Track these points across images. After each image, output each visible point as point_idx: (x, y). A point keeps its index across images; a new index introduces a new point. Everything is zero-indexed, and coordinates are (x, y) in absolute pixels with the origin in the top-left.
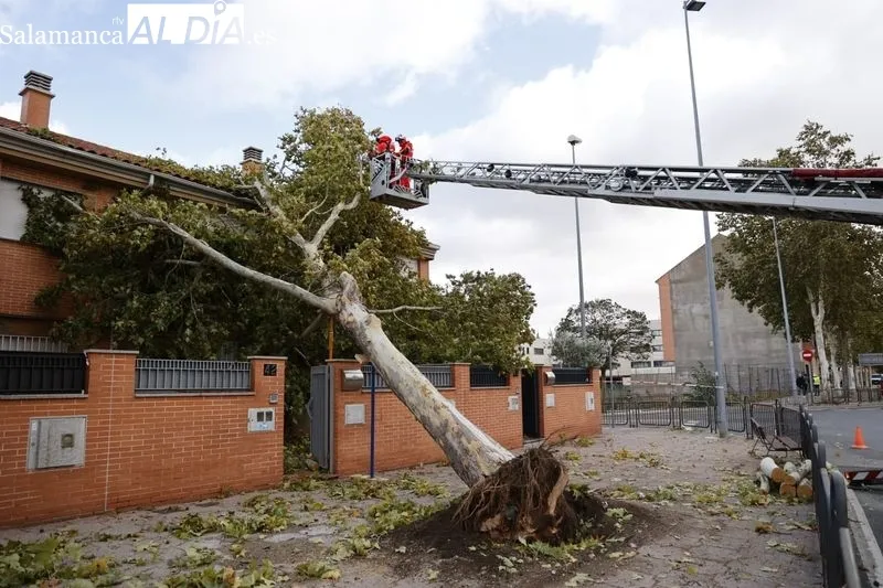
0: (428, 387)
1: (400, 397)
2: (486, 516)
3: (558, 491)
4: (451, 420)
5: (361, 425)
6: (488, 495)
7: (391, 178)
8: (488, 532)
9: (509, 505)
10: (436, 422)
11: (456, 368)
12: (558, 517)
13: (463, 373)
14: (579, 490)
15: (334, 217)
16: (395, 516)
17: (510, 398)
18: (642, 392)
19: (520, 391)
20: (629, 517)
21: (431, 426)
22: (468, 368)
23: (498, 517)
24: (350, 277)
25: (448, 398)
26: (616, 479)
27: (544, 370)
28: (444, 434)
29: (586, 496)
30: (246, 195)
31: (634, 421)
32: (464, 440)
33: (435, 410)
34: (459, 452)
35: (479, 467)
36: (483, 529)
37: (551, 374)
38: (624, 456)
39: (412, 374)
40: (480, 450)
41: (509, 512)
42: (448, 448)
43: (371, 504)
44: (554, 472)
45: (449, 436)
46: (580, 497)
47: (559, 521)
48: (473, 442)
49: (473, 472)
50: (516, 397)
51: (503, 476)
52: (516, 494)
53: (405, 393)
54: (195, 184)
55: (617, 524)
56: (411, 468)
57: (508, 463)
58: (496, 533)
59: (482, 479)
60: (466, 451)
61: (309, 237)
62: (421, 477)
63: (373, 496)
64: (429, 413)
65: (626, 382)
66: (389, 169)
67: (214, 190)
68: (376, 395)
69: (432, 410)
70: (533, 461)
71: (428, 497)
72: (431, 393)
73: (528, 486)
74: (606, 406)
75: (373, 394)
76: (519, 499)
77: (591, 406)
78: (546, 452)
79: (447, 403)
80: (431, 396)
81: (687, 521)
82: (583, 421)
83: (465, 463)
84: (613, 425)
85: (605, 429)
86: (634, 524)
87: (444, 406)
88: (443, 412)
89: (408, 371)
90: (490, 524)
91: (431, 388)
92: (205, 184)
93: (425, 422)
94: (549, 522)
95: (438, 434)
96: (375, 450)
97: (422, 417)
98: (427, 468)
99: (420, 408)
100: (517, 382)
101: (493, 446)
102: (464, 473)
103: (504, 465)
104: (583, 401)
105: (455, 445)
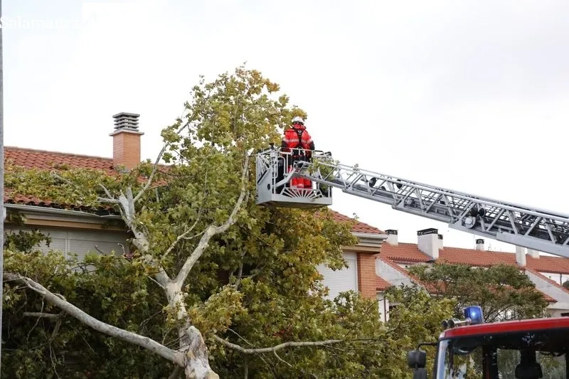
7: (278, 180)
15: (203, 244)
24: (197, 332)
30: (112, 211)
54: (51, 209)
61: (173, 273)
66: (276, 170)
67: (73, 212)
92: (63, 206)
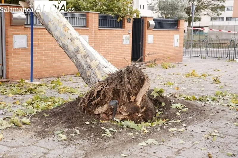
0: (67, 26)
1: (49, 31)
2: (97, 105)
3: (143, 92)
4: (81, 47)
5: (24, 48)
6: (98, 92)
8: (99, 115)
9: (112, 99)
10: (71, 48)
11: (90, 15)
12: (142, 108)
13: (94, 18)
14: (158, 92)
16: (43, 105)
17: (124, 36)
18: (214, 37)
19: (131, 32)
20: (185, 109)
21: (68, 50)
22: (98, 15)
23: (106, 106)
25: (81, 34)
26: (184, 88)
27: (148, 19)
28: (76, 56)
29: (162, 96)
31: (204, 55)
32: (88, 60)
33: (71, 40)
34: (85, 67)
35: (97, 77)
36: (96, 112)
37: (152, 23)
38: (193, 74)
39: (57, 17)
40: (98, 66)
41: (113, 103)
42: (78, 65)
43: (29, 98)
44: (142, 81)
45: (79, 57)
46: (157, 97)
47: (143, 110)
48: (94, 61)
49: (93, 79)
50: (129, 36)
51: (110, 81)
52: (117, 93)
53: (52, 29)
55: (178, 113)
56: (58, 77)
57: (113, 74)
58: (104, 115)
59: (97, 83)
60: (89, 67)
62: (64, 82)
63: (31, 93)
64: (67, 42)
65: (206, 30)
68: (34, 30)
69: (69, 41)
70: (128, 74)
71: (66, 94)
72: (69, 29)
73: (124, 88)
74: (187, 44)
75: (32, 29)
76: (119, 96)
77: (176, 44)
78: (137, 68)
79: (80, 37)
80: (69, 31)
81: (221, 113)
82: (171, 53)
83: (88, 74)
84: (191, 57)
85: (184, 58)
86: (188, 114)
87: (77, 39)
88: (76, 41)
89: (55, 15)
90: (100, 110)
91: (69, 26)
93: (64, 48)
94: (137, 110)
95: (73, 56)
96: (34, 65)
97: (63, 45)
98: (68, 77)
99: (62, 39)
100: (129, 26)
101: (106, 64)
102: (88, 80)
103: (111, 75)
104: (171, 40)
105: (83, 62)
